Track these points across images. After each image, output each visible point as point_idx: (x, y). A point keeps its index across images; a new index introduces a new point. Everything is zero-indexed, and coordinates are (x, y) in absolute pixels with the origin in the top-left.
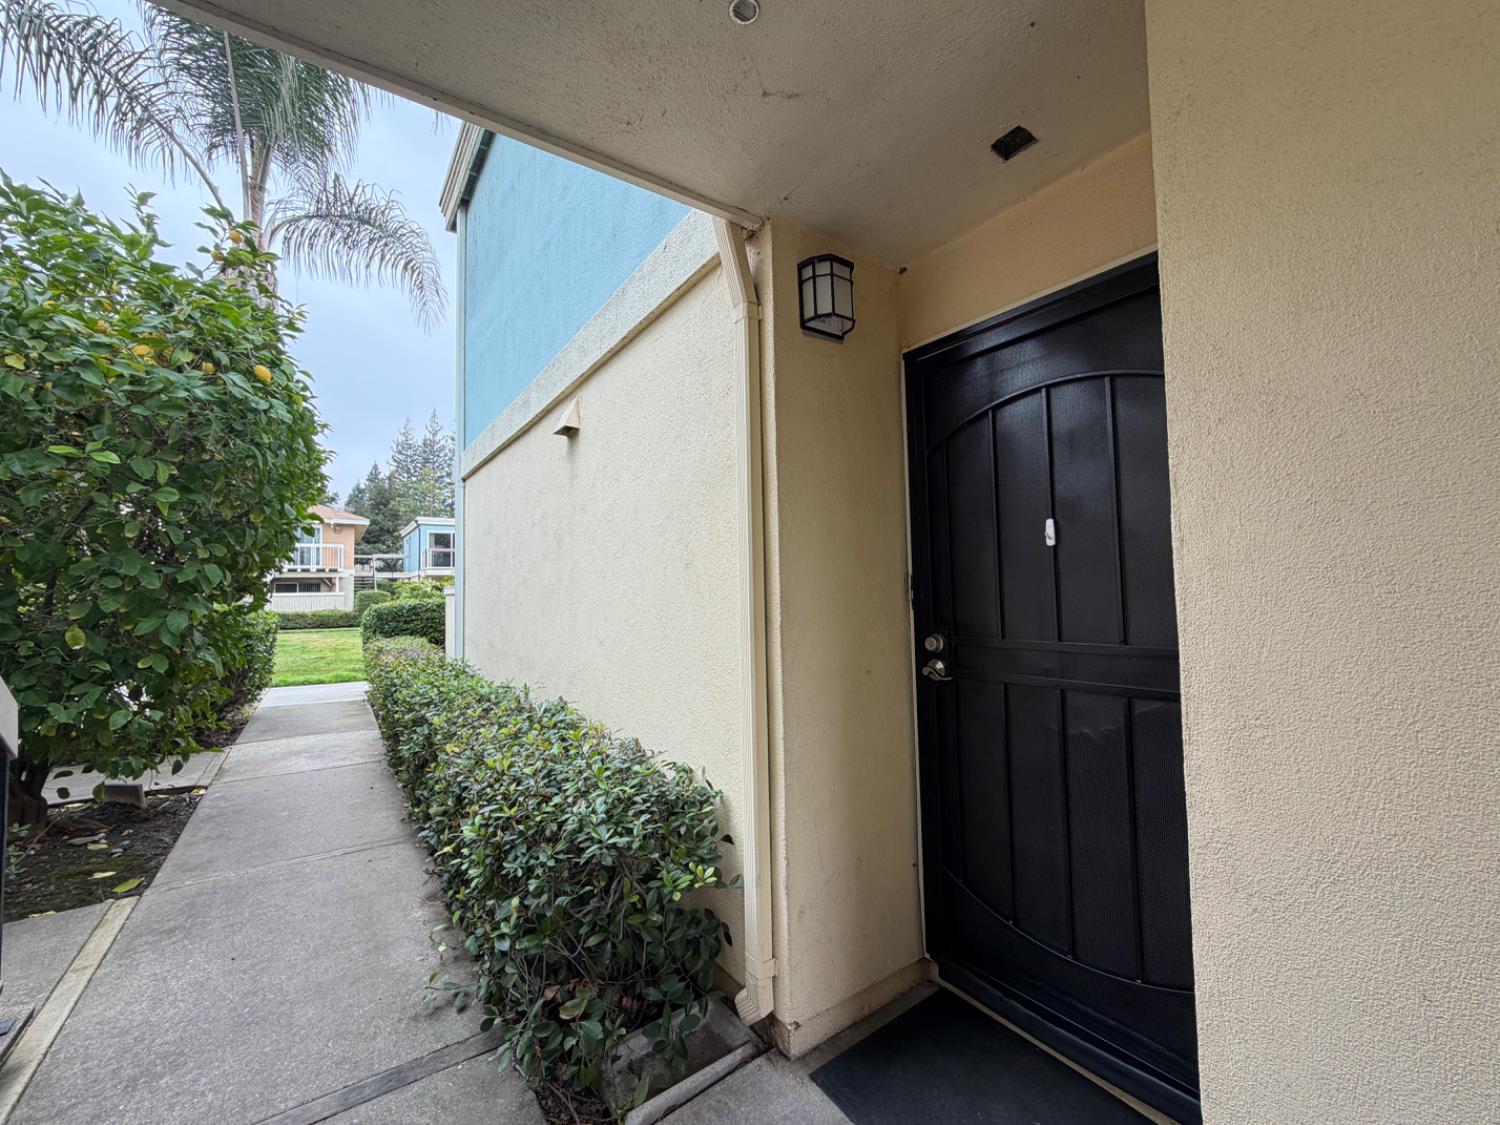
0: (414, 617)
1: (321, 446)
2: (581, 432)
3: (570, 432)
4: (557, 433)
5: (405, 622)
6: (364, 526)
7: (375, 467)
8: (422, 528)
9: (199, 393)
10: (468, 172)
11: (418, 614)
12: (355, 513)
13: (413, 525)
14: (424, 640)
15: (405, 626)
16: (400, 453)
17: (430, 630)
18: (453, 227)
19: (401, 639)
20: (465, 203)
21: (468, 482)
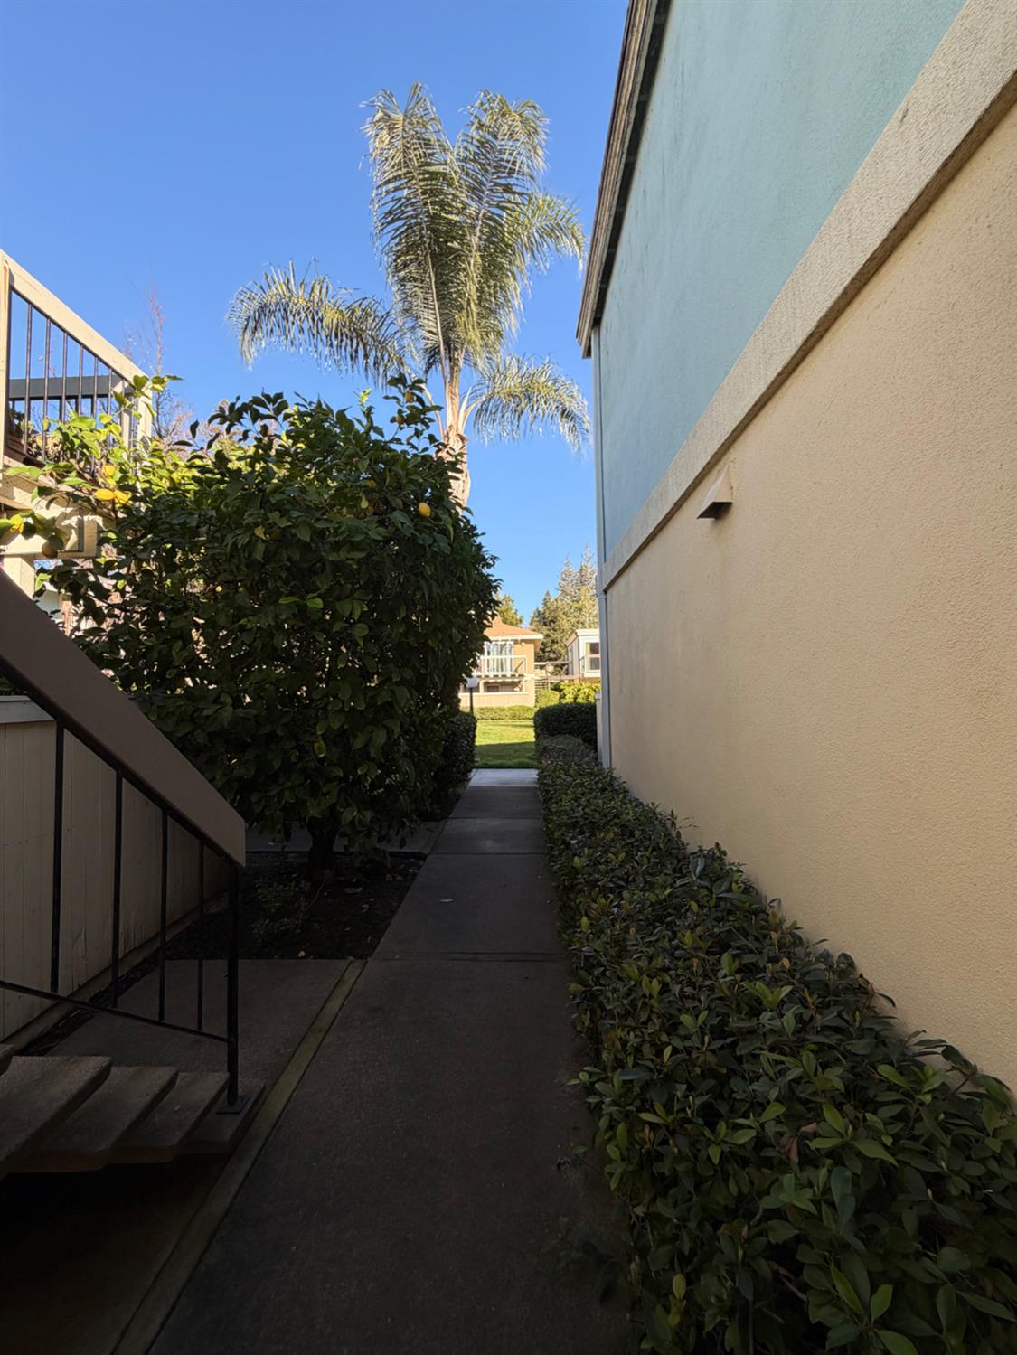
0: (571, 718)
1: (493, 576)
2: (734, 505)
3: (718, 511)
4: (702, 516)
5: (565, 723)
6: (539, 640)
7: (548, 594)
8: (580, 638)
9: (372, 535)
10: (599, 285)
11: (574, 716)
12: (534, 630)
13: (574, 636)
14: (579, 740)
15: (564, 726)
16: (564, 580)
17: (585, 730)
18: (588, 353)
19: (561, 738)
20: (597, 322)
21: (609, 593)
